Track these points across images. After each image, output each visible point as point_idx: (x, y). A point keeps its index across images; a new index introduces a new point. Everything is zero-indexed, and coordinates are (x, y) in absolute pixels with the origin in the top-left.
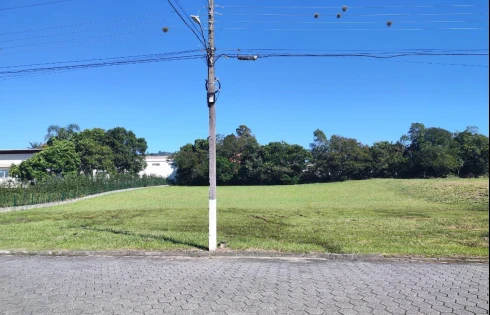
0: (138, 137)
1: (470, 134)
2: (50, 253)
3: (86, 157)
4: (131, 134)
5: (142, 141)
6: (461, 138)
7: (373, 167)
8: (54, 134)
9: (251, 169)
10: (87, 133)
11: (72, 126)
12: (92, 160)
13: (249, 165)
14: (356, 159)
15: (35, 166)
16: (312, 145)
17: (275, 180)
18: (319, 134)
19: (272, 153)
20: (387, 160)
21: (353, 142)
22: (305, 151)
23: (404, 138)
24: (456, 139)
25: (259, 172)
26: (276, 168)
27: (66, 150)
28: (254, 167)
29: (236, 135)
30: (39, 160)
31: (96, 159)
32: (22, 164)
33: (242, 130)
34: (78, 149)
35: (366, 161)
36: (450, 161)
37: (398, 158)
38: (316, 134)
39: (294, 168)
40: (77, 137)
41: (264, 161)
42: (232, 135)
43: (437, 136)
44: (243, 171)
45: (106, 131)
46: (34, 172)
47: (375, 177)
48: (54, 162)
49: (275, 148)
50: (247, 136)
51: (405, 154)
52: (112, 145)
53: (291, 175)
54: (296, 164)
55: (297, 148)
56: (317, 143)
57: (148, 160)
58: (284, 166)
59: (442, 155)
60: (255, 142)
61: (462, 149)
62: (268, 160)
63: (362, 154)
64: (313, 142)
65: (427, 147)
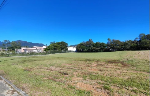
16: (107, 42)
17: (97, 51)
18: (109, 39)
19: (96, 45)
23: (137, 38)
26: (97, 48)
28: (91, 48)
41: (94, 47)
44: (89, 49)
50: (91, 41)
51: (137, 43)
53: (101, 50)
54: (102, 47)
58: (99, 48)
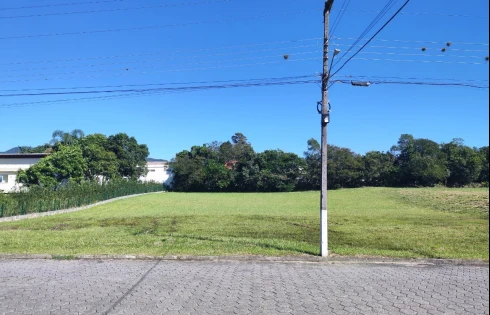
0: (139, 143)
1: (455, 146)
2: (175, 257)
3: (93, 163)
4: (133, 140)
5: (143, 147)
6: (447, 149)
7: (366, 175)
8: (59, 139)
9: (248, 176)
10: (91, 139)
11: (76, 132)
12: (99, 166)
13: (246, 172)
14: (349, 168)
15: (44, 171)
16: (306, 153)
17: (271, 187)
18: (312, 143)
19: (268, 161)
20: (379, 169)
21: (346, 152)
22: (300, 159)
23: (393, 148)
24: (443, 150)
25: (256, 180)
26: (273, 175)
27: (74, 156)
28: (251, 174)
29: (232, 143)
30: (48, 165)
31: (102, 165)
32: (30, 169)
33: (238, 138)
34: (85, 155)
35: (359, 169)
36: (439, 171)
37: (388, 168)
38: (310, 143)
39: (290, 175)
40: (83, 143)
41: (261, 168)
42: (228, 143)
43: (425, 146)
44: (240, 178)
45: (108, 137)
46: (42, 177)
47: (367, 185)
48: (63, 168)
49: (271, 156)
50: (243, 143)
51: (396, 163)
52: (116, 151)
53: (287, 183)
54: (291, 171)
55: (293, 157)
56: (310, 152)
57: (150, 166)
58: (280, 173)
59: (432, 166)
60: (251, 150)
61: (449, 159)
62: (265, 168)
63: (356, 162)
64: (306, 150)
65: (417, 157)
